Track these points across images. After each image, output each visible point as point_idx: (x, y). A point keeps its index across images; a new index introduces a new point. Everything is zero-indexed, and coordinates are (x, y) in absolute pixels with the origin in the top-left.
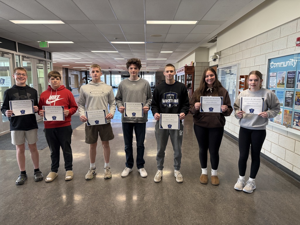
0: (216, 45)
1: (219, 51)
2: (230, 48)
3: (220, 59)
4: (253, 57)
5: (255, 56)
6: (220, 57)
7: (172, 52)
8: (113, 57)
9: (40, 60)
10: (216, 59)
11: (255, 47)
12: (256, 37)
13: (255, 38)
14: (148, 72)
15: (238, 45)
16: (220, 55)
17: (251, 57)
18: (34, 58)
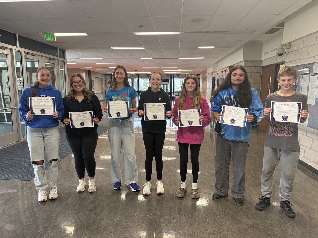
1: (287, 42)
2: (312, 36)
3: (288, 53)
7: (213, 47)
8: (139, 56)
9: (49, 58)
14: (178, 75)
16: (288, 49)
18: (42, 56)
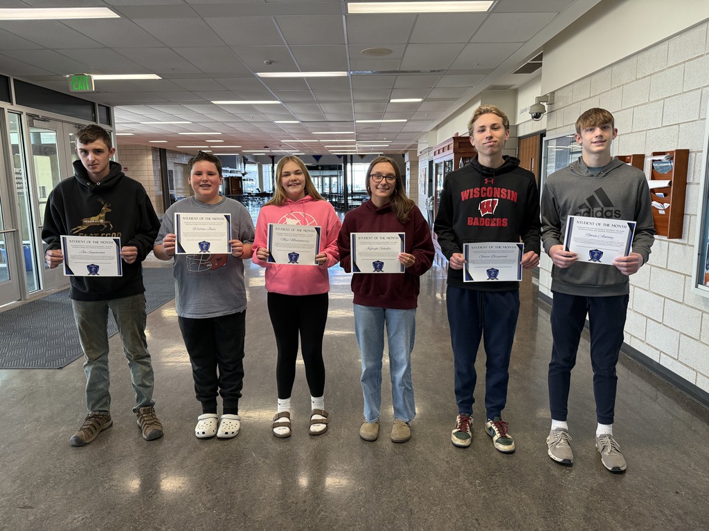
0: (539, 76)
1: (548, 91)
2: (583, 82)
3: (551, 112)
4: (658, 100)
5: (664, 99)
6: (552, 108)
7: (420, 100)
8: (270, 118)
10: (540, 114)
11: (662, 71)
12: (667, 42)
13: (664, 46)
14: (362, 156)
15: (607, 71)
16: (550, 104)
17: (649, 102)
18: (63, 121)
